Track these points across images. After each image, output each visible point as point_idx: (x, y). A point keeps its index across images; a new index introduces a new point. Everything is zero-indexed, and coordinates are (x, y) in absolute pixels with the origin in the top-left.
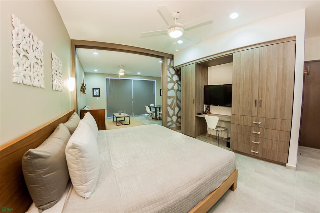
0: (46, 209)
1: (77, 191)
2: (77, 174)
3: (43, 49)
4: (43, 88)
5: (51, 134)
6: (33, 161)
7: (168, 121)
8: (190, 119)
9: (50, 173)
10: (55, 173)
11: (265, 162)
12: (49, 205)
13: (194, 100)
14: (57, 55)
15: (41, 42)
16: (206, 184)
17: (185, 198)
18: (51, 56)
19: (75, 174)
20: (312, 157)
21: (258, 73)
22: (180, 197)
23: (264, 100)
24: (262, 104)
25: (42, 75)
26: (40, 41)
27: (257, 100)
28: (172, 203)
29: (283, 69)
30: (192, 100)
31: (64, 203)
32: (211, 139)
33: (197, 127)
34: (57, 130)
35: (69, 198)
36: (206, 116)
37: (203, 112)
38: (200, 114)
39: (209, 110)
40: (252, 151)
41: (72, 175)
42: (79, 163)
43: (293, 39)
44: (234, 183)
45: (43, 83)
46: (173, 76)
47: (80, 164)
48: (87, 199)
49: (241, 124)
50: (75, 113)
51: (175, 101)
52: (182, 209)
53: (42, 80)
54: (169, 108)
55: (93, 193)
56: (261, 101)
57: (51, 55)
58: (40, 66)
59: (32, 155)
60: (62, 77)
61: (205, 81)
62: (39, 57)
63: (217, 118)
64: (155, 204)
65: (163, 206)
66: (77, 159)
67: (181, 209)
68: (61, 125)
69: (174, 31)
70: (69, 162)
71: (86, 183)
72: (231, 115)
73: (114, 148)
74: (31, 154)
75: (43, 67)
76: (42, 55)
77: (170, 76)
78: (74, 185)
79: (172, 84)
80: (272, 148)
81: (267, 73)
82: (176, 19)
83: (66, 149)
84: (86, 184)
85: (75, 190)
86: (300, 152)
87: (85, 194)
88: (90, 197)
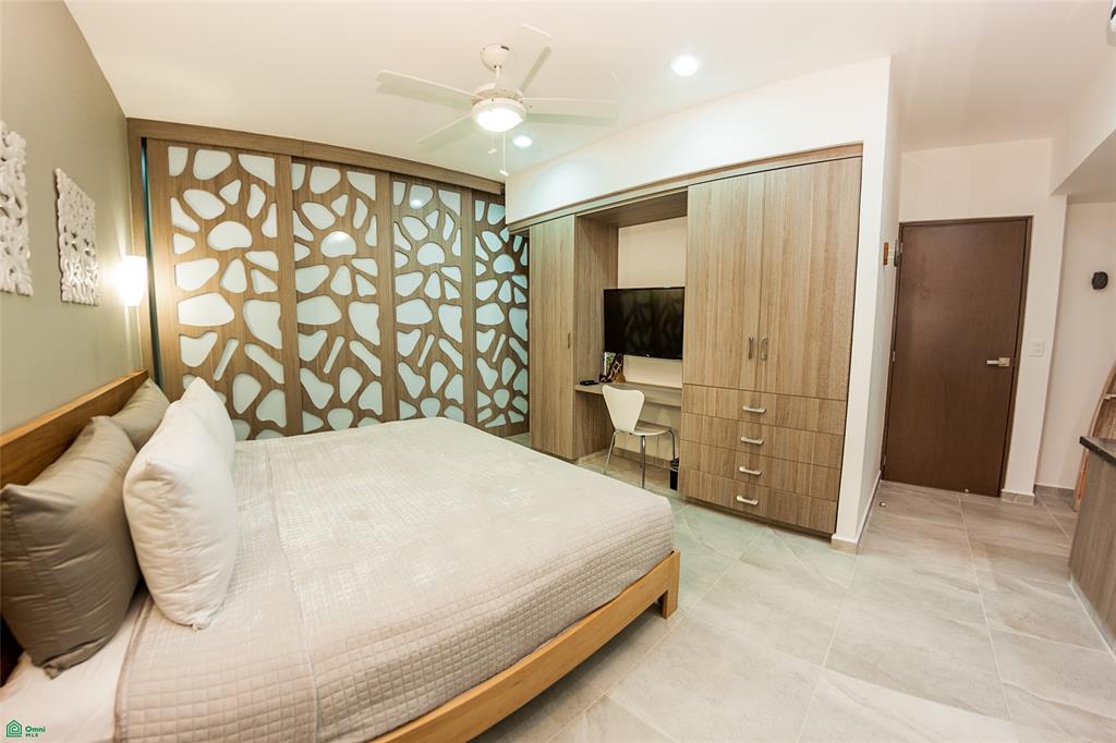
0: (73, 666)
1: (166, 609)
2: (164, 558)
3: (24, 163)
4: (28, 296)
5: (67, 449)
6: (18, 520)
7: (479, 406)
8: (558, 399)
9: (79, 556)
10: (93, 556)
11: (777, 531)
12: (81, 654)
13: (572, 336)
14: (74, 180)
15: (18, 136)
16: (565, 589)
17: (494, 625)
18: (52, 185)
19: (156, 557)
20: (911, 511)
21: (759, 252)
22: (479, 619)
23: (774, 338)
24: (770, 352)
25: (24, 251)
26: (13, 133)
27: (756, 338)
28: (453, 636)
29: (828, 243)
30: (565, 337)
31: (126, 645)
32: (627, 465)
33: (580, 428)
34: (87, 437)
35: (141, 631)
36: (607, 391)
37: (601, 376)
38: (592, 383)
39: (621, 371)
40: (739, 498)
41: (148, 561)
42: (170, 524)
43: (854, 151)
44: (667, 592)
45: (29, 279)
46: (494, 256)
47: (173, 526)
48: (200, 629)
49: (710, 414)
50: (149, 382)
51: (503, 337)
52: (485, 658)
53: (22, 268)
54: (481, 364)
55: (215, 613)
56: (766, 342)
57: (52, 179)
58: (14, 221)
59: (15, 502)
60: (94, 256)
61: (608, 275)
62: (9, 189)
63: (638, 397)
64: (401, 635)
65: (424, 642)
66: (164, 511)
67: (484, 656)
68: (101, 422)
69: (490, 110)
70: (135, 523)
71: (195, 582)
72: (681, 387)
73: (290, 493)
74: (12, 499)
75: (24, 223)
76: (23, 182)
77: (485, 257)
78: (154, 591)
79: (493, 284)
80: (795, 486)
81: (784, 255)
82: (498, 68)
83: (126, 485)
84: (195, 586)
85: (159, 610)
86: (878, 500)
87: (193, 615)
88: (209, 624)
